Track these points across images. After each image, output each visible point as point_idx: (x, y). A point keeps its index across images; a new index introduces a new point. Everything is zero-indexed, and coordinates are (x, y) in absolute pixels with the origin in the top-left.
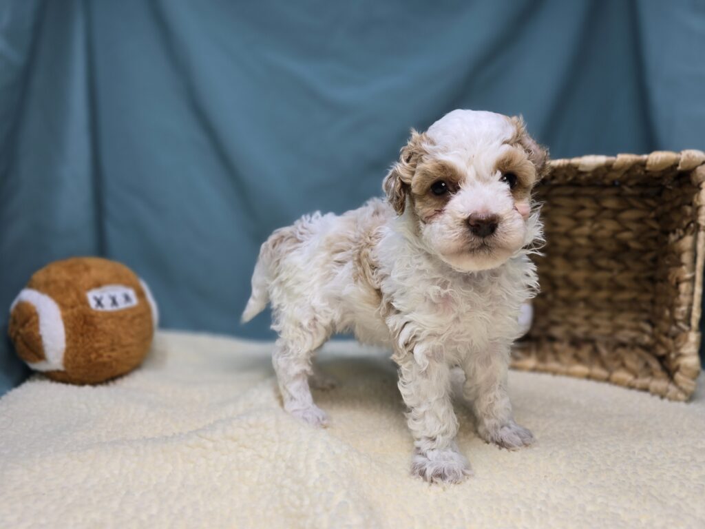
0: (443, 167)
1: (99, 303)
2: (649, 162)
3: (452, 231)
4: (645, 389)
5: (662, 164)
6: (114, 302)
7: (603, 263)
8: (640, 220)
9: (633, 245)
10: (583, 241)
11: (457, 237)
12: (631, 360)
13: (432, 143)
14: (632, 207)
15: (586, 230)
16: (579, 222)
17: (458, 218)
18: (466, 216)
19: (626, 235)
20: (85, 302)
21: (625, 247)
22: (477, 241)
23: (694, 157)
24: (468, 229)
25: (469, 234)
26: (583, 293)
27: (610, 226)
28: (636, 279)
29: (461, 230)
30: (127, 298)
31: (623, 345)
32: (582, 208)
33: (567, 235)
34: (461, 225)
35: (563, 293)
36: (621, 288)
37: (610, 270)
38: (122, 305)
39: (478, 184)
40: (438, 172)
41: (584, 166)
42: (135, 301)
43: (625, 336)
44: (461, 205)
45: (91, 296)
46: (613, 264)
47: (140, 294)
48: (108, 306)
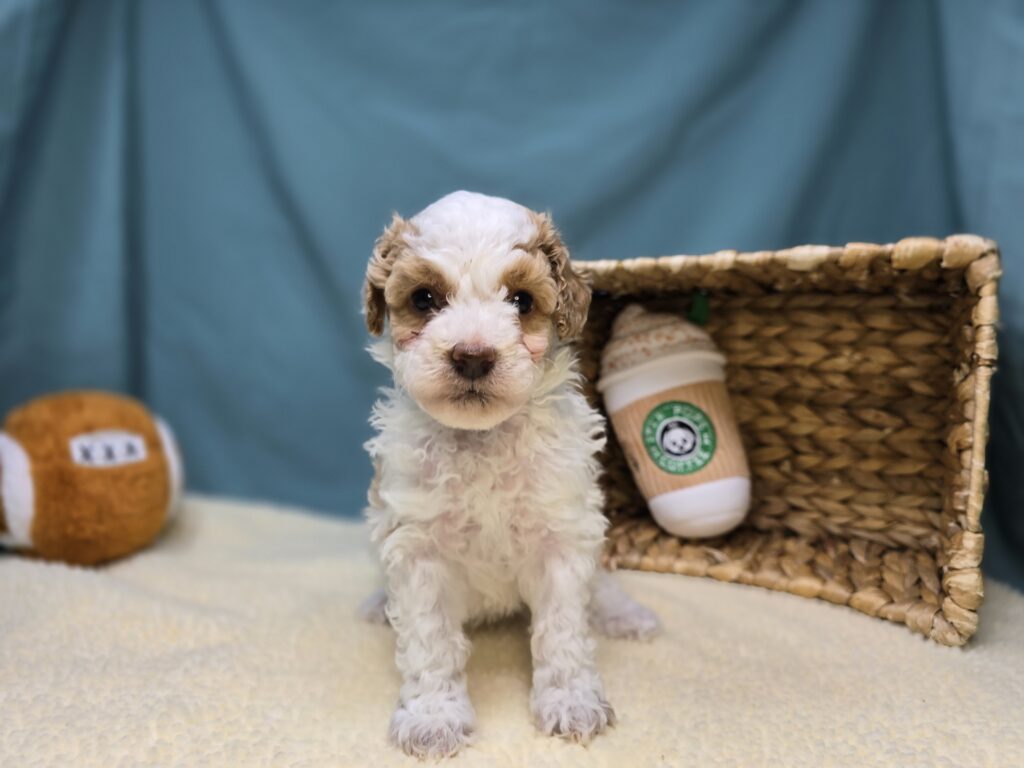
0: (428, 270)
1: (87, 454)
2: (895, 256)
3: (428, 366)
4: (901, 623)
5: (916, 258)
6: (110, 454)
7: (869, 415)
8: (930, 348)
9: (919, 387)
10: (838, 381)
11: (434, 377)
12: (897, 573)
13: (417, 232)
14: (915, 328)
15: (843, 362)
16: (833, 350)
17: (439, 349)
18: (450, 347)
19: (905, 372)
20: (65, 454)
21: (904, 390)
22: (463, 384)
23: (966, 246)
24: (451, 367)
25: (452, 374)
26: (840, 463)
27: (881, 358)
28: (923, 442)
29: (441, 365)
30: (131, 449)
31: (902, 548)
32: (838, 328)
33: (814, 371)
34: (442, 359)
35: (809, 460)
36: (899, 456)
37: (881, 428)
38: (121, 458)
39: (474, 301)
40: (420, 276)
41: (795, 262)
42: (142, 453)
43: (905, 533)
44: (447, 328)
45: (76, 446)
46: (884, 418)
47: (154, 444)
48: (99, 460)
